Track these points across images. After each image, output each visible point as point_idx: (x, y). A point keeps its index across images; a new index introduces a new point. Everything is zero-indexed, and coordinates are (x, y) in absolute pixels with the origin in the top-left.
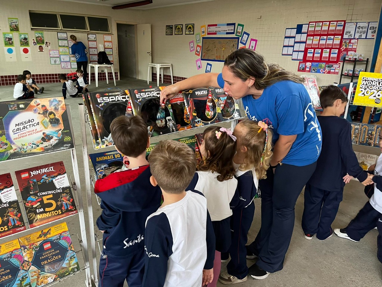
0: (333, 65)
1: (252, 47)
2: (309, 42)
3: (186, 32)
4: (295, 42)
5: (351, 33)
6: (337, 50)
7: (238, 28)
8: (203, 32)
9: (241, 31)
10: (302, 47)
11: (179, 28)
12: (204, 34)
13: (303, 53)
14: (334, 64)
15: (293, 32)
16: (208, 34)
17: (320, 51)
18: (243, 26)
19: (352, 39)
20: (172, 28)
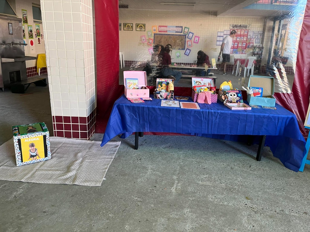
0: (244, 50)
1: (196, 41)
6: (245, 43)
7: (185, 29)
8: (155, 30)
9: (187, 31)
11: (128, 26)
15: (222, 34)
16: (160, 31)
17: (237, 43)
18: (189, 28)
19: (252, 38)
20: (121, 25)
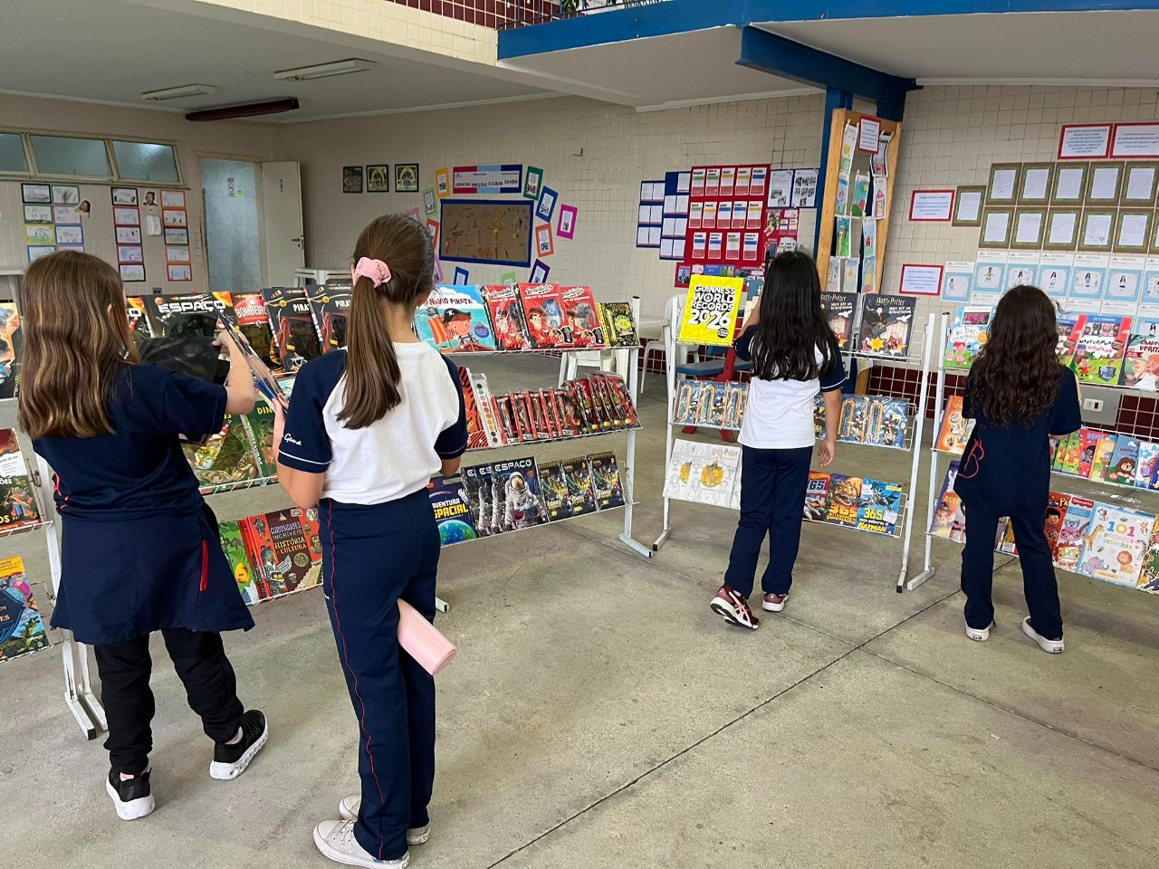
0: (750, 271)
1: (567, 225)
2: (695, 215)
3: (398, 186)
4: (665, 216)
5: (783, 195)
6: (757, 235)
7: (530, 178)
8: (443, 186)
9: (536, 185)
10: (680, 227)
11: (378, 175)
12: (445, 190)
13: (683, 242)
14: (754, 268)
15: (658, 192)
16: (456, 191)
17: (720, 237)
18: (540, 172)
19: (787, 208)
20: (360, 174)
